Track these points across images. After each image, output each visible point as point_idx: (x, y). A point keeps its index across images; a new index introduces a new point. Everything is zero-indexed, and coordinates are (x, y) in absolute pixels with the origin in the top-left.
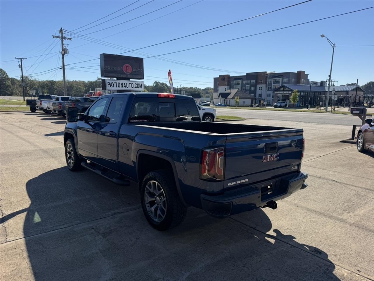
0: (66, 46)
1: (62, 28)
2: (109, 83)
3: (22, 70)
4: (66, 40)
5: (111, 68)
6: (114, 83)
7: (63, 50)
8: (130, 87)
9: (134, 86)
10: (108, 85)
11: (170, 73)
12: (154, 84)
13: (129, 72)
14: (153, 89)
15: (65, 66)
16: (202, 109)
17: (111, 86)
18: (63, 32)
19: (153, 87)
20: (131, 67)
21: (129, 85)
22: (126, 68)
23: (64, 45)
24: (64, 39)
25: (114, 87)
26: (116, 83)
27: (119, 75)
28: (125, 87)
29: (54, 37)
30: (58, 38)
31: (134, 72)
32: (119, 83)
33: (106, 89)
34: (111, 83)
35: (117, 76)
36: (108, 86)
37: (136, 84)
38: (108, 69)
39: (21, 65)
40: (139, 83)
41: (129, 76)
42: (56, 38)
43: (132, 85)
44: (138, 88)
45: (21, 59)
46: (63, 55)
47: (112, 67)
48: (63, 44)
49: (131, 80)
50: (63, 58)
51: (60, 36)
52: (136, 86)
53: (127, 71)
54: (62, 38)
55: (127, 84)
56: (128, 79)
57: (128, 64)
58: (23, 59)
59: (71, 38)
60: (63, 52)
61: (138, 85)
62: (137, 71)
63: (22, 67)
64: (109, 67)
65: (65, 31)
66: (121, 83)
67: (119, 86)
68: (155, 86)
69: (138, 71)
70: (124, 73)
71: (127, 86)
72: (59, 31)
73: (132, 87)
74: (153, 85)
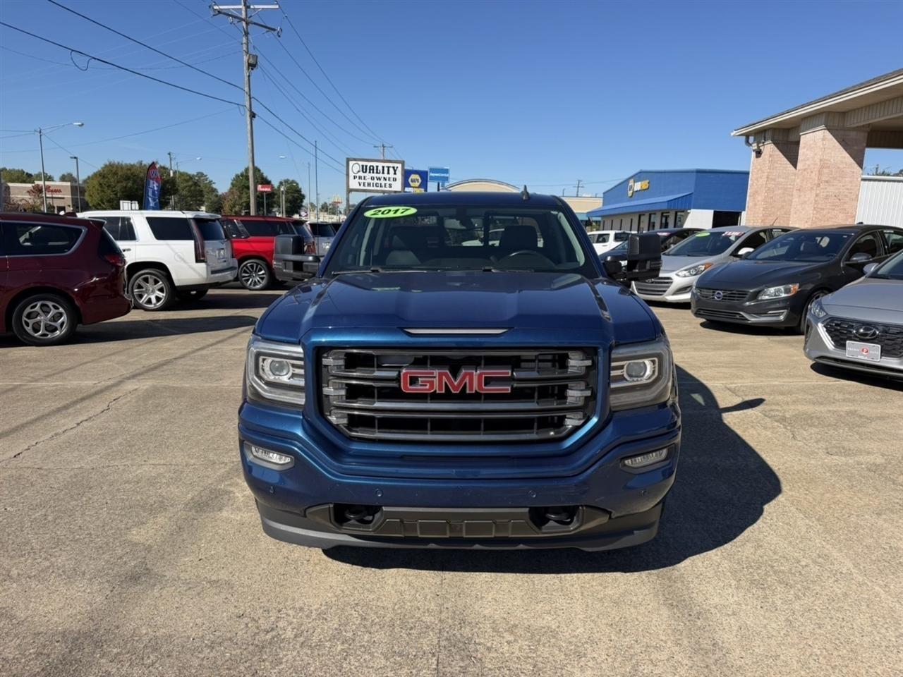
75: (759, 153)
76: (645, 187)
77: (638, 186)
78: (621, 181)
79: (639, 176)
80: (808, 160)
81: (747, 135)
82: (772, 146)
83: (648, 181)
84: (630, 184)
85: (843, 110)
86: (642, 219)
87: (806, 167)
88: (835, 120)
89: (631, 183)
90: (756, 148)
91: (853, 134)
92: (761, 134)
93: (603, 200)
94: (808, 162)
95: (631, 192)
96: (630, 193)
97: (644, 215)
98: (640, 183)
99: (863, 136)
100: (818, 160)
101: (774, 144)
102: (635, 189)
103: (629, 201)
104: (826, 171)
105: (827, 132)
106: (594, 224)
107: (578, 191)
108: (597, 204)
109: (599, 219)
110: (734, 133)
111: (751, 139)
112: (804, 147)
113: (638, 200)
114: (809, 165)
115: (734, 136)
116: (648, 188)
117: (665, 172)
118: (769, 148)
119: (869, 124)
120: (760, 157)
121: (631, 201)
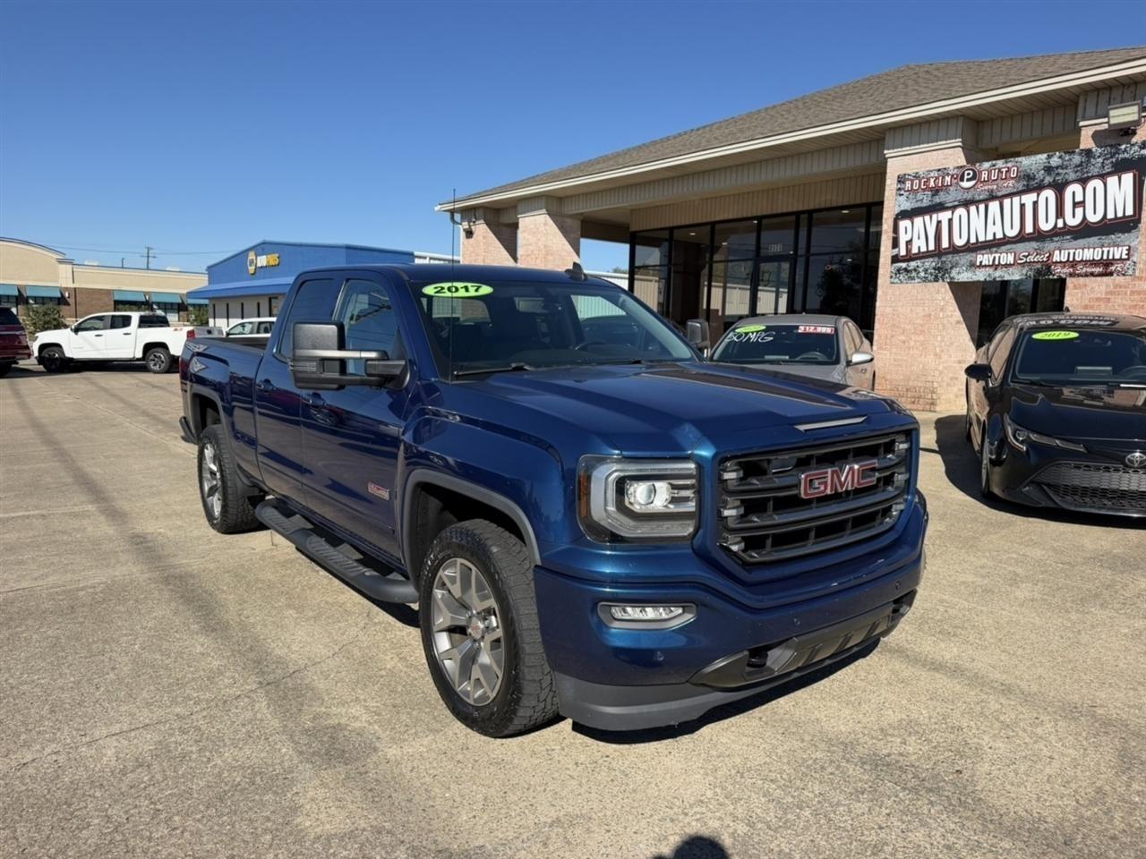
75: (469, 234)
76: (272, 263)
77: (262, 261)
78: (236, 253)
79: (262, 248)
80: (530, 245)
81: (452, 212)
82: (485, 226)
83: (277, 255)
84: (250, 258)
85: (562, 196)
86: (273, 305)
87: (529, 252)
88: (555, 204)
89: (251, 256)
90: (467, 227)
91: (569, 221)
92: (470, 213)
93: (209, 277)
94: (531, 248)
95: (253, 267)
96: (252, 269)
97: (276, 298)
98: (265, 257)
99: (577, 224)
100: (542, 247)
101: (487, 224)
102: (259, 265)
103: (250, 279)
104: (550, 258)
105: (548, 216)
106: (191, 308)
107: (148, 263)
108: (201, 282)
109: (206, 302)
110: (437, 208)
111: (458, 217)
112: (524, 231)
113: (264, 278)
114: (532, 251)
115: (439, 211)
116: (278, 265)
117: (301, 245)
118: (481, 229)
119: (582, 214)
120: (471, 237)
121: (254, 279)
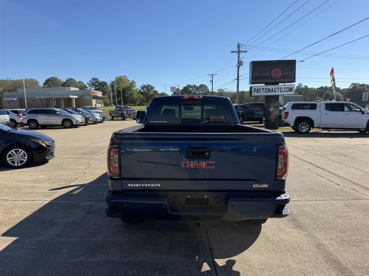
0: (242, 59)
1: (239, 44)
2: (256, 89)
3: (212, 84)
4: (242, 53)
5: (258, 75)
6: (261, 89)
7: (238, 63)
8: (278, 92)
9: (283, 90)
10: (255, 91)
11: (332, 71)
12: (351, 86)
13: (278, 76)
14: (349, 92)
15: (239, 77)
16: (367, 113)
17: (257, 92)
18: (240, 46)
19: (349, 90)
20: (280, 71)
21: (277, 89)
22: (276, 72)
23: (240, 59)
24: (240, 53)
25: (260, 92)
26: (262, 89)
27: (267, 81)
28: (272, 92)
29: (232, 52)
30: (235, 53)
31: (284, 75)
32: (267, 88)
33: (252, 96)
34: (258, 89)
35: (264, 82)
36: (254, 93)
37: (285, 88)
38: (255, 75)
39: (212, 80)
40: (289, 87)
41: (278, 81)
42: (233, 53)
43: (281, 89)
44: (287, 92)
45: (212, 75)
46: (238, 67)
47: (260, 73)
48: (239, 57)
49: (280, 84)
50: (238, 70)
51: (238, 50)
52: (286, 90)
53: (276, 75)
54: (239, 52)
55: (275, 88)
56: (277, 84)
57: (277, 68)
58: (214, 75)
59: (246, 50)
60: (239, 64)
61: (288, 89)
62: (287, 74)
63: (213, 82)
64: (256, 73)
65: (241, 45)
66: (268, 88)
67: (266, 91)
68: (352, 89)
69: (289, 74)
70: (273, 78)
71: (275, 91)
72: (237, 46)
73: (281, 91)
74: (350, 88)
